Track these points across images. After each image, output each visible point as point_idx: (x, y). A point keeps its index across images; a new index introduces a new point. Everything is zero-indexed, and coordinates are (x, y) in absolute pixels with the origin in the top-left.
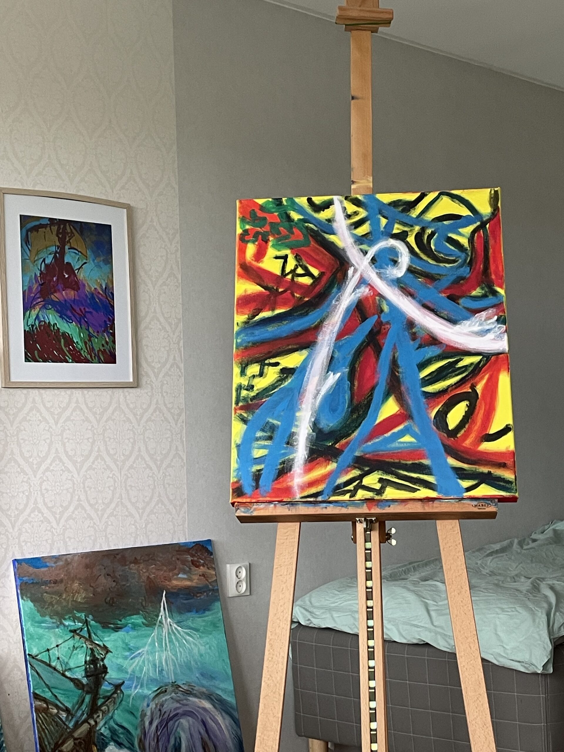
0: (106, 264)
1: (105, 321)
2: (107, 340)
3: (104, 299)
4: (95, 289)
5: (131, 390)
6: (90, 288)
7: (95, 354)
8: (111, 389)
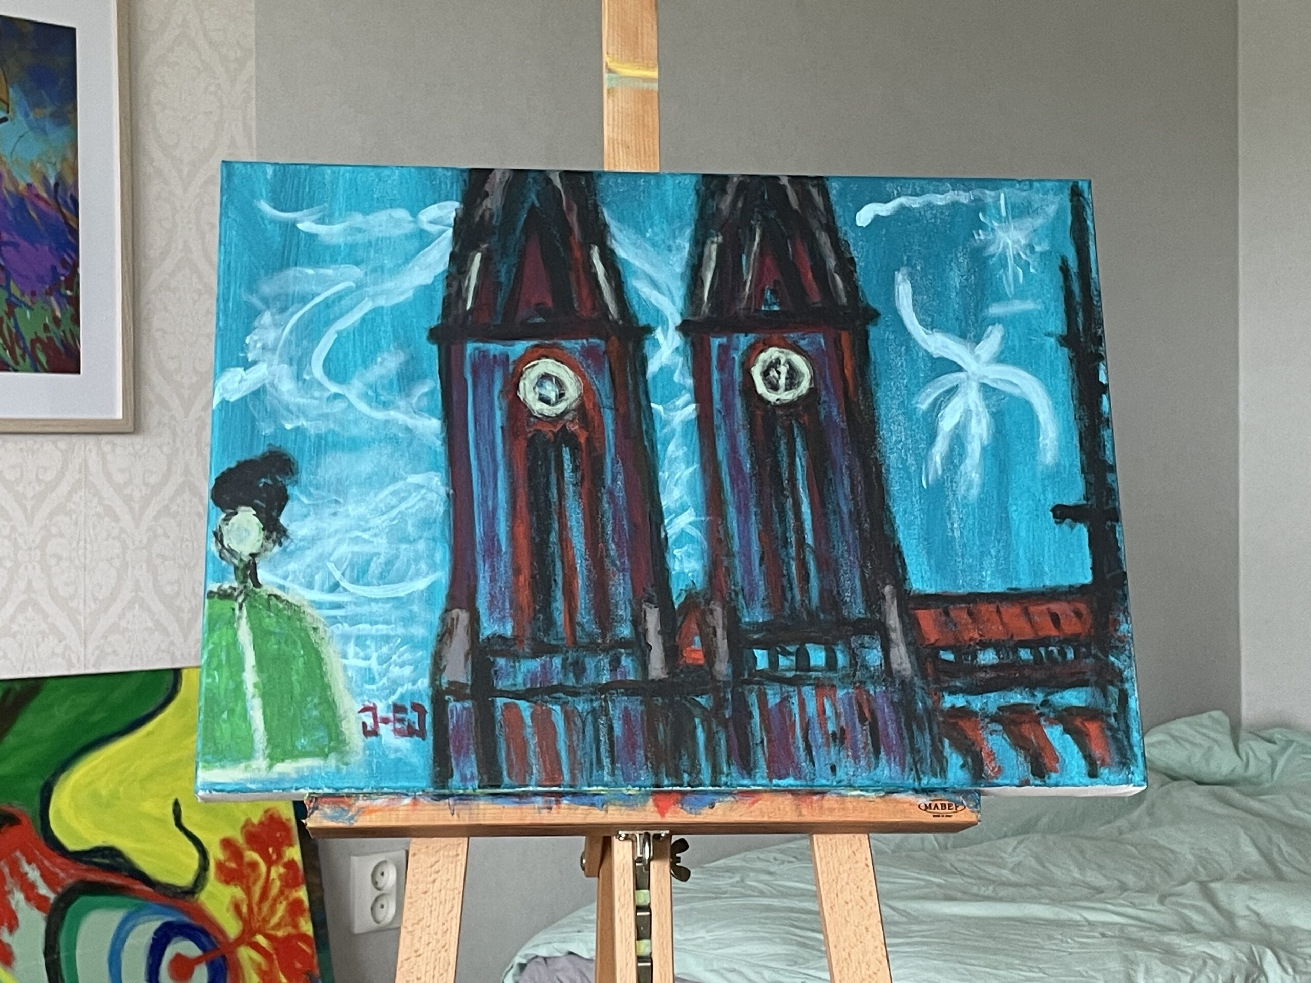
0: (60, 125)
1: (54, 268)
2: (58, 314)
3: (52, 212)
4: (29, 186)
5: (118, 439)
6: (15, 183)
7: (24, 349)
8: (66, 438)
